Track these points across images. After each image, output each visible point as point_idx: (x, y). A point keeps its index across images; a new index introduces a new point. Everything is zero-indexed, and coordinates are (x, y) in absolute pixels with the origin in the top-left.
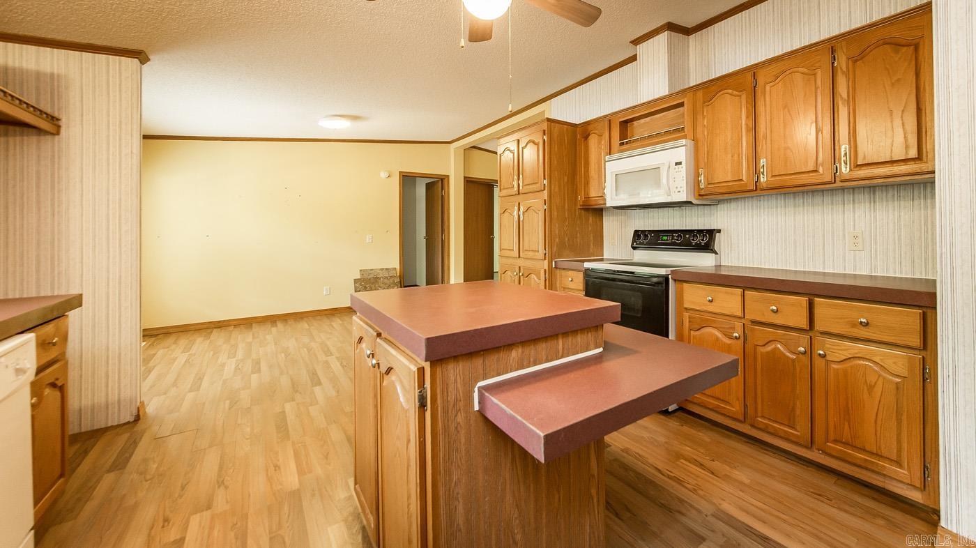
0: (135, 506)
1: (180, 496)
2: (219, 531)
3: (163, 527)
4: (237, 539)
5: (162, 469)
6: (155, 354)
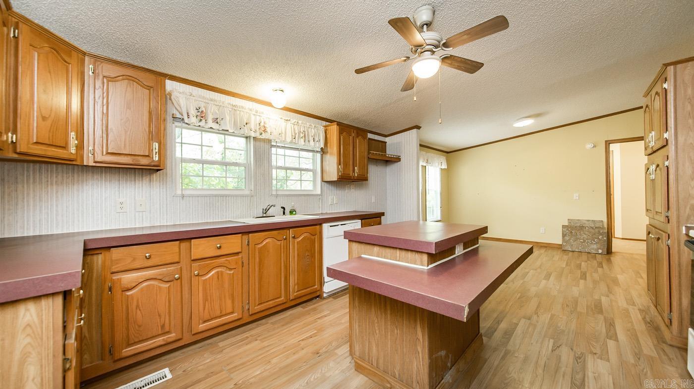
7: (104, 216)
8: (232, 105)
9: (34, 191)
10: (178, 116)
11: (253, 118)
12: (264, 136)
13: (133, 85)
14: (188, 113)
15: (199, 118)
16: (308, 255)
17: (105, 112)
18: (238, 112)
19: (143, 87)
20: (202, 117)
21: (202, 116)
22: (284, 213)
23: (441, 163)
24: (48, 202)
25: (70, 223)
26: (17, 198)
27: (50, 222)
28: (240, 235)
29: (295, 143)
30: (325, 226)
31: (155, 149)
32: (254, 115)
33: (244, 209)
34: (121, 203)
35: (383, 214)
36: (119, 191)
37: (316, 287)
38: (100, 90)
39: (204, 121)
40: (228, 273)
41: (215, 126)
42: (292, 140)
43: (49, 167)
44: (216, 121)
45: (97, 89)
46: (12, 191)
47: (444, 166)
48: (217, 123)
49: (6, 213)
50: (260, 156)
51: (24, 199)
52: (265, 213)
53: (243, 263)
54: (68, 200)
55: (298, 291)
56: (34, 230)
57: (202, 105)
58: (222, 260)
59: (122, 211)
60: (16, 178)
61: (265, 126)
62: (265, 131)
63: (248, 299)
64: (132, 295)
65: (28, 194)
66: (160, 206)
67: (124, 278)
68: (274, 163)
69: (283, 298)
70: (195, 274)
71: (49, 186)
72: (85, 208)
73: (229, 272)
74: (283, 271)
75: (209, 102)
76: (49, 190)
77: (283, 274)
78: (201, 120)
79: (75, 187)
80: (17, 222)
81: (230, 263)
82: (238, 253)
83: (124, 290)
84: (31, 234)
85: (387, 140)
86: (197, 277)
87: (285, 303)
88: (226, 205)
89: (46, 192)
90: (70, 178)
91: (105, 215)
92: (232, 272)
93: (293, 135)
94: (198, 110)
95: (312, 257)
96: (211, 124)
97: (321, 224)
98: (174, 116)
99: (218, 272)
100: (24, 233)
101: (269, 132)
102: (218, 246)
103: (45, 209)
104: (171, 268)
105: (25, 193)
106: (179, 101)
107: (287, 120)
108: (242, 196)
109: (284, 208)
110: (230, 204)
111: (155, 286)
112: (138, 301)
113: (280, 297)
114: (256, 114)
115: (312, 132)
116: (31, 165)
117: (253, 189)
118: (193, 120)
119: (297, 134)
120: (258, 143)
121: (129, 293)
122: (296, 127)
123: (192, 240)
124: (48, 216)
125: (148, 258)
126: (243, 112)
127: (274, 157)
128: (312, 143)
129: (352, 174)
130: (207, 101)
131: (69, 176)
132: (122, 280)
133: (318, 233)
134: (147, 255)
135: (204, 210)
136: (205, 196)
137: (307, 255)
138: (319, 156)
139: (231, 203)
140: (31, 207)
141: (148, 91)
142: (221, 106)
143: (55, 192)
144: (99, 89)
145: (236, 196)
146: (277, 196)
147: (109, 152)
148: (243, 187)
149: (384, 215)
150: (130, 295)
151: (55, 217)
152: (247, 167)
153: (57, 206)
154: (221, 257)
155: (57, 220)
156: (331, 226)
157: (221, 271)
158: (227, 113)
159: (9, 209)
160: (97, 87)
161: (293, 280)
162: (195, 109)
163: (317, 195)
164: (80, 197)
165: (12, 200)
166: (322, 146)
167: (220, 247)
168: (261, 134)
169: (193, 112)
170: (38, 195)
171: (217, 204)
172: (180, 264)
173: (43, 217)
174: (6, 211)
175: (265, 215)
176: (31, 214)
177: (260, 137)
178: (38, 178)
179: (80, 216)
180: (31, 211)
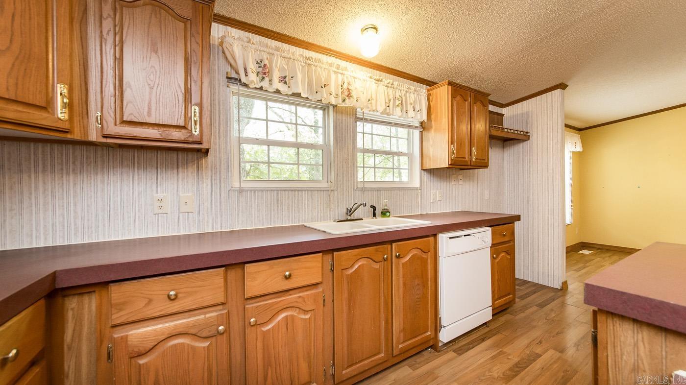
0: (534, 327)
1: (553, 337)
2: (558, 366)
3: (537, 344)
4: (563, 378)
5: (555, 318)
6: (593, 259)
7: (137, 219)
8: (306, 57)
9: (44, 183)
10: (234, 75)
11: (333, 76)
12: (348, 103)
13: (160, 14)
14: (245, 69)
15: (260, 76)
16: (418, 284)
17: (117, 56)
18: (314, 68)
19: (174, 17)
20: (265, 74)
21: (264, 71)
22: (374, 215)
23: (575, 143)
24: (63, 199)
25: (93, 229)
26: (22, 193)
27: (66, 227)
28: (321, 254)
29: (389, 114)
30: (443, 238)
31: (195, 115)
32: (335, 72)
33: (322, 208)
34: (160, 201)
35: (518, 218)
36: (157, 183)
37: (429, 333)
38: (110, 20)
39: (267, 79)
40: (302, 319)
41: (283, 88)
42: (385, 109)
43: (64, 149)
44: (283, 80)
45: (105, 19)
46: (14, 183)
47: (579, 148)
48: (286, 83)
49: (7, 214)
50: (342, 134)
51: (31, 194)
52: (350, 215)
53: (324, 300)
54: (89, 195)
55: (404, 342)
56: (46, 239)
57: (265, 56)
58: (294, 296)
59: (161, 211)
60: (20, 165)
61: (350, 88)
62: (349, 96)
63: (332, 358)
64: (146, 363)
65: (36, 188)
66: (212, 204)
67: (132, 335)
68: (360, 145)
69: (382, 355)
70: (250, 323)
71: (64, 176)
72: (112, 206)
73: (303, 317)
74: (382, 310)
75: (275, 52)
76: (65, 181)
77: (383, 315)
78: (263, 79)
79: (99, 177)
80: (22, 227)
81: (304, 301)
82: (315, 285)
83: (133, 355)
84: (42, 245)
85: (504, 111)
86: (254, 328)
87: (386, 361)
88: (299, 202)
89: (61, 184)
90: (92, 164)
91: (139, 217)
92: (308, 317)
93: (387, 101)
94: (259, 63)
95: (424, 286)
96: (277, 85)
97: (435, 235)
98: (228, 76)
99: (287, 316)
100: (31, 243)
101: (355, 97)
102: (287, 273)
103: (59, 209)
104: (212, 314)
105: (33, 185)
106: (233, 51)
107: (378, 80)
108: (319, 190)
109: (373, 207)
110: (304, 202)
111: (186, 348)
112: (157, 375)
113: (379, 353)
114: (337, 71)
115: (412, 97)
116: (40, 145)
117: (333, 181)
118: (253, 78)
119: (392, 101)
120: (339, 117)
121: (142, 361)
122: (390, 91)
123: (246, 265)
124: (64, 218)
125: (173, 300)
126: (320, 67)
127: (359, 136)
128: (411, 113)
129: (468, 157)
130: (271, 51)
131: (91, 162)
132: (129, 338)
133: (432, 249)
134: (172, 293)
135: (270, 210)
136: (271, 190)
137: (416, 283)
138: (417, 133)
139: (305, 199)
140: (41, 207)
141: (182, 24)
142: (290, 58)
143: (72, 184)
144: (107, 17)
145: (311, 190)
146: (363, 190)
147: (124, 120)
148: (321, 179)
149: (520, 220)
150: (143, 364)
151: (72, 222)
152: (325, 148)
153: (75, 205)
154: (291, 292)
155: (75, 224)
156: (450, 238)
157: (292, 315)
158: (299, 69)
159: (11, 210)
160: (105, 15)
161: (397, 324)
162: (255, 62)
163: (417, 189)
164: (106, 190)
165: (15, 197)
166: (425, 118)
167: (290, 275)
168: (344, 101)
169: (252, 66)
170: (50, 190)
171: (287, 201)
172: (227, 306)
173: (57, 220)
174: (7, 212)
175: (349, 218)
176: (42, 215)
177: (343, 105)
178: (49, 165)
179: (106, 219)
180: (41, 211)
